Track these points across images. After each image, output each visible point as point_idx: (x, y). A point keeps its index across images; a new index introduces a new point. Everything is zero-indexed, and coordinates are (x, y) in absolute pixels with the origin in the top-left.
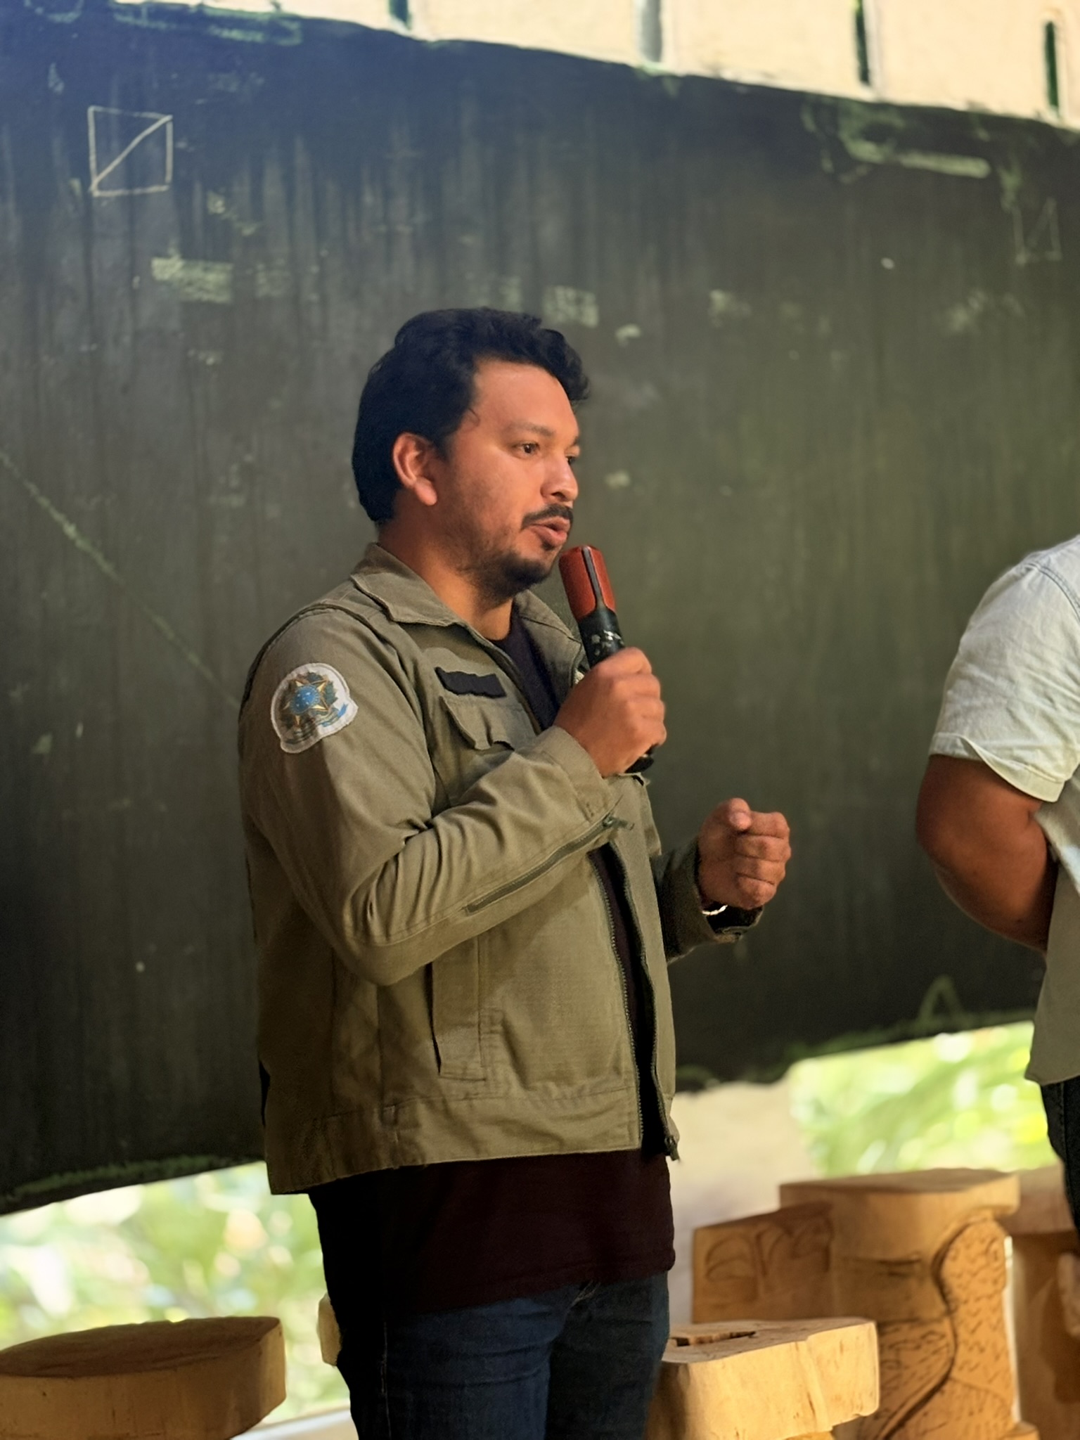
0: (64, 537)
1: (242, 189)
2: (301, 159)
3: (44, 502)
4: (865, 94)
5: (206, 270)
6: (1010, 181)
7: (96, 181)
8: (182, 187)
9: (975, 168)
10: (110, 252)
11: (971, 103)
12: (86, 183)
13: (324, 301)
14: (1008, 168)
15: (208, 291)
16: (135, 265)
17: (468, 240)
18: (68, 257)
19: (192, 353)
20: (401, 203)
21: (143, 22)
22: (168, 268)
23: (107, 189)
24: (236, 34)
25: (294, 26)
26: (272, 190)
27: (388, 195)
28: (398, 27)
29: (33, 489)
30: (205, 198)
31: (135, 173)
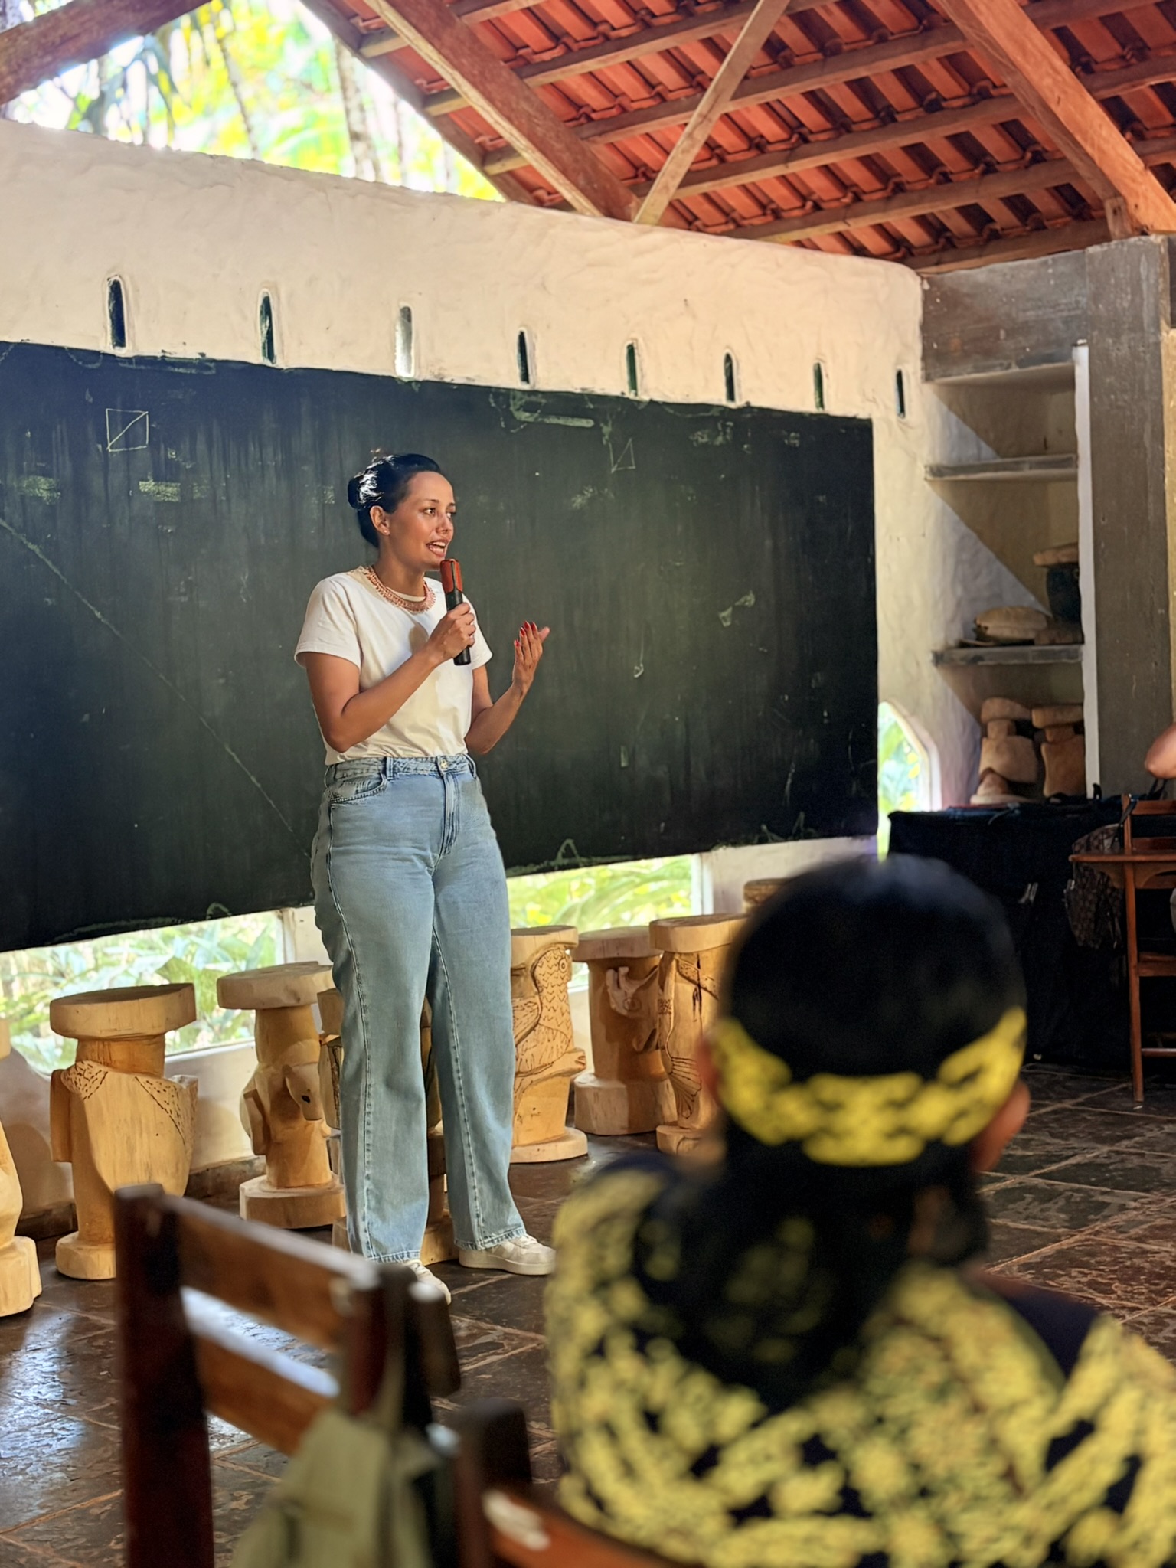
0: (96, 617)
1: (185, 446)
2: (216, 431)
3: (85, 601)
4: (526, 387)
5: (167, 486)
6: (607, 429)
7: (110, 445)
8: (154, 445)
9: (588, 423)
10: (117, 479)
11: (583, 389)
12: (105, 446)
13: (228, 500)
14: (606, 424)
15: (168, 497)
16: (130, 484)
17: (306, 468)
18: (96, 482)
19: (160, 527)
20: (270, 450)
21: (134, 366)
22: (147, 486)
23: (116, 448)
24: (181, 370)
25: (212, 365)
26: (201, 447)
27: (261, 447)
28: (268, 363)
29: (78, 593)
30: (166, 451)
31: (128, 441)
